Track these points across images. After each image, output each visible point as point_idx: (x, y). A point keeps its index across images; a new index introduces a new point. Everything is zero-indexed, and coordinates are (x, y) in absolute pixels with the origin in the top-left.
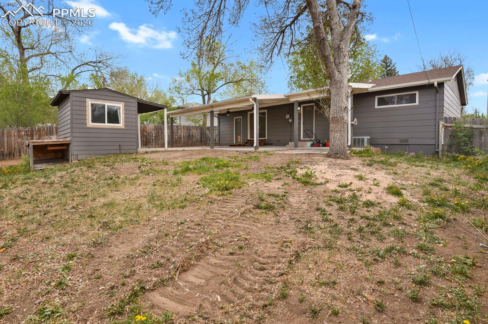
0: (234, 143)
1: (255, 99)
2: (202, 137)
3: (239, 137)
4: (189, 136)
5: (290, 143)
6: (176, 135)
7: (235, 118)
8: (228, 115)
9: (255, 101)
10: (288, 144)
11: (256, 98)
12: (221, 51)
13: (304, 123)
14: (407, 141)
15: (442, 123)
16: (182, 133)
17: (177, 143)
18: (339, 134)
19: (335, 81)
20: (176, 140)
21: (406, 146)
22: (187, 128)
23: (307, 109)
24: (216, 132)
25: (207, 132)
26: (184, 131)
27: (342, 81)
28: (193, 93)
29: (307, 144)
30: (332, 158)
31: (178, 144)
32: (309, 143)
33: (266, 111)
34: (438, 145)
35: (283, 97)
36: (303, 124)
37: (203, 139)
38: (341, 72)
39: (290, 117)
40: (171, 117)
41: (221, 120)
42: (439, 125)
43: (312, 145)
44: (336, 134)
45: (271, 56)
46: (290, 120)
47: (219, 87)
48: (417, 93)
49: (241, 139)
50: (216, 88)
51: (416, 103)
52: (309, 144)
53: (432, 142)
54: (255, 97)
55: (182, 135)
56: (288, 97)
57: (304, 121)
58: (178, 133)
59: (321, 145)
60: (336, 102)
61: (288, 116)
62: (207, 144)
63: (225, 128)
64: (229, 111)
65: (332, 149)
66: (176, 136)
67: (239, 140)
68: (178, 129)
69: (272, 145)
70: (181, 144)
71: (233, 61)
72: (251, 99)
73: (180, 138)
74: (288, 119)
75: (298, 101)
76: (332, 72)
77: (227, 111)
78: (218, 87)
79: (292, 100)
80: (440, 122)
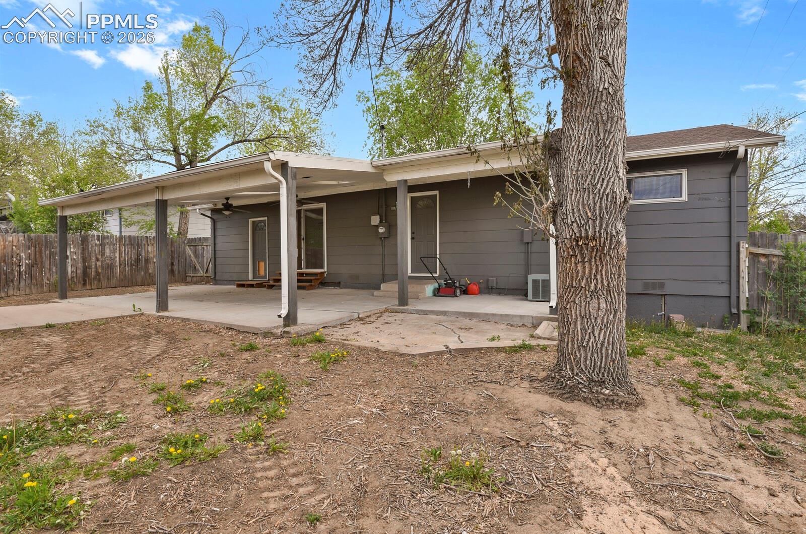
0: (250, 278)
1: (283, 167)
2: (176, 263)
3: (262, 264)
4: (138, 260)
5: (383, 286)
6: (97, 260)
7: (251, 220)
8: (227, 213)
9: (284, 175)
10: (378, 288)
11: (287, 163)
12: (223, 71)
13: (414, 236)
14: (662, 286)
15: (744, 246)
16: (117, 255)
17: (99, 280)
18: (603, 305)
19: (592, 90)
20: (97, 272)
21: (660, 297)
22: (130, 241)
23: (421, 203)
24: (208, 253)
25: (189, 251)
26: (122, 249)
27: (616, 92)
28: (150, 158)
29: (424, 289)
30: (585, 400)
31: (104, 283)
32: (430, 286)
33: (323, 205)
34: (738, 298)
35: (369, 169)
36: (412, 238)
37: (176, 267)
38: (610, 61)
39: (381, 221)
40: (58, 214)
41: (219, 225)
42: (738, 252)
43: (437, 293)
44: (594, 304)
45: (335, 63)
46: (381, 230)
47: (219, 151)
48: (684, 172)
49: (265, 270)
50: (212, 152)
51: (681, 196)
52: (429, 289)
53: (723, 290)
54: (285, 159)
55: (117, 259)
56: (381, 170)
57: (413, 233)
58: (103, 255)
59: (458, 292)
60: (594, 177)
61: (375, 220)
62: (189, 279)
63: (227, 241)
64: (230, 202)
65: (578, 362)
66: (99, 263)
67: (262, 273)
68: (102, 245)
69: (339, 286)
70: (112, 282)
71: (251, 95)
72: (268, 166)
73: (111, 267)
74: (377, 226)
75: (406, 181)
76: (584, 54)
77: (225, 202)
78: (216, 149)
79: (392, 178)
80: (741, 245)
